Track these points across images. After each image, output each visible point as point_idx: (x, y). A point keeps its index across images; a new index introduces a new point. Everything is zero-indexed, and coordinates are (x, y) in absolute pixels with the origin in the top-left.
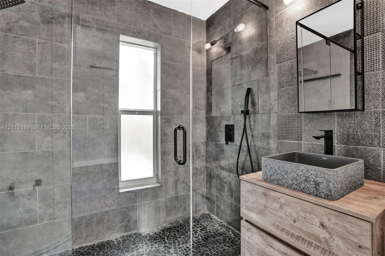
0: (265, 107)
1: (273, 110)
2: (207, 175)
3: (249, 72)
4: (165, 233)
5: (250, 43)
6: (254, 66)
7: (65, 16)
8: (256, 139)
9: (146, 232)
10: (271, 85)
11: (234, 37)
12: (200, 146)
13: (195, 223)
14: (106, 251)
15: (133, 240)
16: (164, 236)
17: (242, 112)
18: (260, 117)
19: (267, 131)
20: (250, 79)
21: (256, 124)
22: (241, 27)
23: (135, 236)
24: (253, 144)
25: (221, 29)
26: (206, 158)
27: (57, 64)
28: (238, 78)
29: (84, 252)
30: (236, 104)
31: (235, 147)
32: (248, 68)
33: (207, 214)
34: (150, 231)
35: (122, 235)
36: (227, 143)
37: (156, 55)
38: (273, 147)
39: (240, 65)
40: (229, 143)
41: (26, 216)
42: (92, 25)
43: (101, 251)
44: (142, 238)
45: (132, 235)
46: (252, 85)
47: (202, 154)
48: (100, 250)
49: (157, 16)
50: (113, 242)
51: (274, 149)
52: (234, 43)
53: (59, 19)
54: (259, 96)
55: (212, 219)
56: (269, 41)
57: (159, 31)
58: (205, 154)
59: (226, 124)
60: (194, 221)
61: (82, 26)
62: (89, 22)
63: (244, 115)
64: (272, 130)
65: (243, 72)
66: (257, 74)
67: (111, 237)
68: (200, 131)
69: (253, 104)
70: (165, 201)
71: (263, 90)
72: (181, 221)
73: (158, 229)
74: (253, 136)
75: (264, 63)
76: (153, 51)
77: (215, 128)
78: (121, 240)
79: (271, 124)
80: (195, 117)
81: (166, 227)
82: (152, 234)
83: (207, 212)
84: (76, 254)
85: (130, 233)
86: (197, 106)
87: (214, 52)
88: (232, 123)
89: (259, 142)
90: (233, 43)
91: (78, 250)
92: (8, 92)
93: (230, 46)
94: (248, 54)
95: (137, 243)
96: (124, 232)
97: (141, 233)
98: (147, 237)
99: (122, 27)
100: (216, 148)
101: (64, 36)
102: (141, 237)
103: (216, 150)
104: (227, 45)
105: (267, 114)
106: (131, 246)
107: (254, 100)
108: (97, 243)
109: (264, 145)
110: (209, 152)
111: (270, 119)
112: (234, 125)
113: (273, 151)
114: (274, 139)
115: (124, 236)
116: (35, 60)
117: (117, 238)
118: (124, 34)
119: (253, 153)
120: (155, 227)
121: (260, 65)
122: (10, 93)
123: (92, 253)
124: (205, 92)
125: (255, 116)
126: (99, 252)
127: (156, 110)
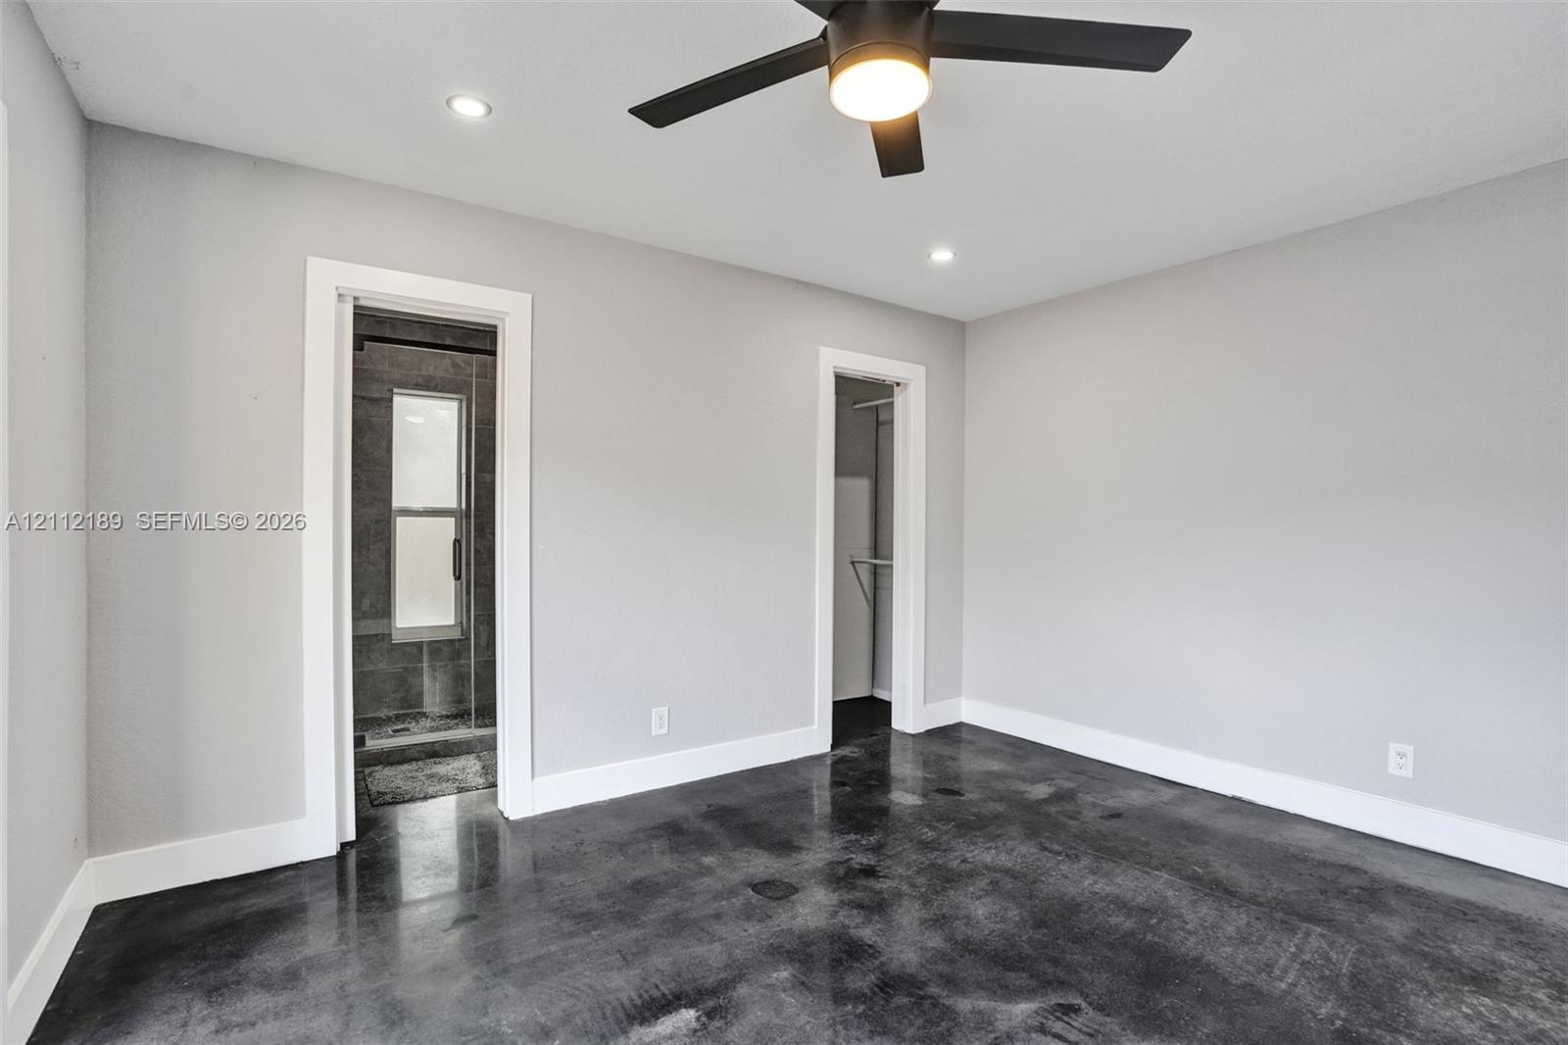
35: (396, 712)
45: (412, 713)
57: (463, 373)
96: (399, 709)
99: (397, 377)
115: (399, 713)
117: (388, 715)
127: (461, 509)
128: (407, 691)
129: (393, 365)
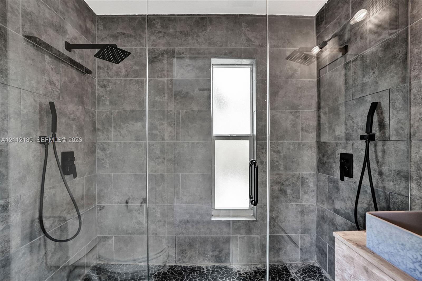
0: (401, 131)
1: (416, 135)
2: (318, 216)
3: (375, 78)
4: (257, 275)
5: (376, 35)
6: (384, 68)
7: (164, 53)
8: (385, 177)
9: (237, 268)
10: (412, 96)
11: (353, 31)
12: (307, 179)
13: (298, 275)
14: (195, 276)
15: (221, 273)
16: (255, 279)
17: (362, 138)
18: (393, 146)
19: (404, 168)
20: (377, 89)
21: (386, 156)
22: (360, 15)
23: (225, 269)
24: (381, 185)
25: (335, 23)
26: (317, 194)
27: (158, 97)
28: (359, 88)
29: (178, 271)
30: (355, 125)
31: (354, 186)
32: (374, 73)
33: (316, 267)
34: (241, 269)
35: (213, 264)
36: (342, 179)
37: (252, 72)
38: (415, 195)
39: (361, 70)
40: (346, 178)
41: (137, 227)
42: (185, 56)
43: (191, 275)
44: (231, 274)
45: (222, 267)
46: (380, 97)
47: (310, 188)
48: (191, 273)
49: (250, 28)
50: (203, 269)
51: (418, 198)
52: (353, 38)
53: (160, 57)
54: (391, 114)
55: (321, 276)
56: (410, 26)
57: (253, 45)
58: (315, 189)
59: (342, 153)
60: (297, 272)
61: (177, 58)
62: (183, 53)
63: (366, 142)
64: (413, 168)
65: (365, 80)
66: (388, 80)
67: (203, 263)
68: (308, 160)
69: (382, 126)
70: (261, 240)
71: (399, 104)
72: (280, 267)
73: (250, 268)
74: (381, 174)
75: (401, 62)
76: (250, 69)
77: (328, 157)
78: (211, 269)
79: (412, 157)
80: (300, 141)
81: (261, 269)
82: (243, 273)
83: (317, 265)
84: (171, 270)
85: (221, 265)
86: (304, 129)
87: (326, 57)
88: (350, 151)
89: (391, 183)
90: (351, 39)
91: (173, 267)
92: (126, 125)
93: (347, 44)
94: (374, 52)
95: (225, 278)
96: (215, 262)
97: (232, 268)
98: (236, 274)
99: (213, 51)
100: (329, 183)
101: (163, 71)
102: (230, 272)
103: (329, 187)
104: (343, 44)
105: (405, 142)
106: (219, 279)
107: (383, 120)
108: (189, 266)
109: (399, 188)
110: (321, 187)
111: (411, 149)
112: (352, 155)
113: (417, 201)
114: (418, 182)
115: (214, 266)
116: (143, 96)
117: (208, 266)
118: (215, 57)
119: (381, 199)
120: (248, 265)
121: (393, 66)
122: (127, 126)
123: (184, 274)
124: (316, 109)
125: (385, 144)
126: (189, 275)
127: (253, 134)
128: (220, 252)
129: (210, 44)
